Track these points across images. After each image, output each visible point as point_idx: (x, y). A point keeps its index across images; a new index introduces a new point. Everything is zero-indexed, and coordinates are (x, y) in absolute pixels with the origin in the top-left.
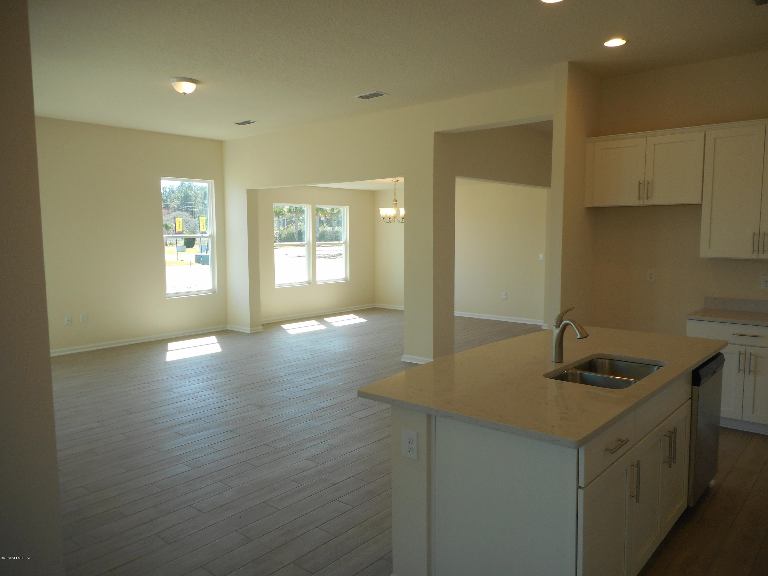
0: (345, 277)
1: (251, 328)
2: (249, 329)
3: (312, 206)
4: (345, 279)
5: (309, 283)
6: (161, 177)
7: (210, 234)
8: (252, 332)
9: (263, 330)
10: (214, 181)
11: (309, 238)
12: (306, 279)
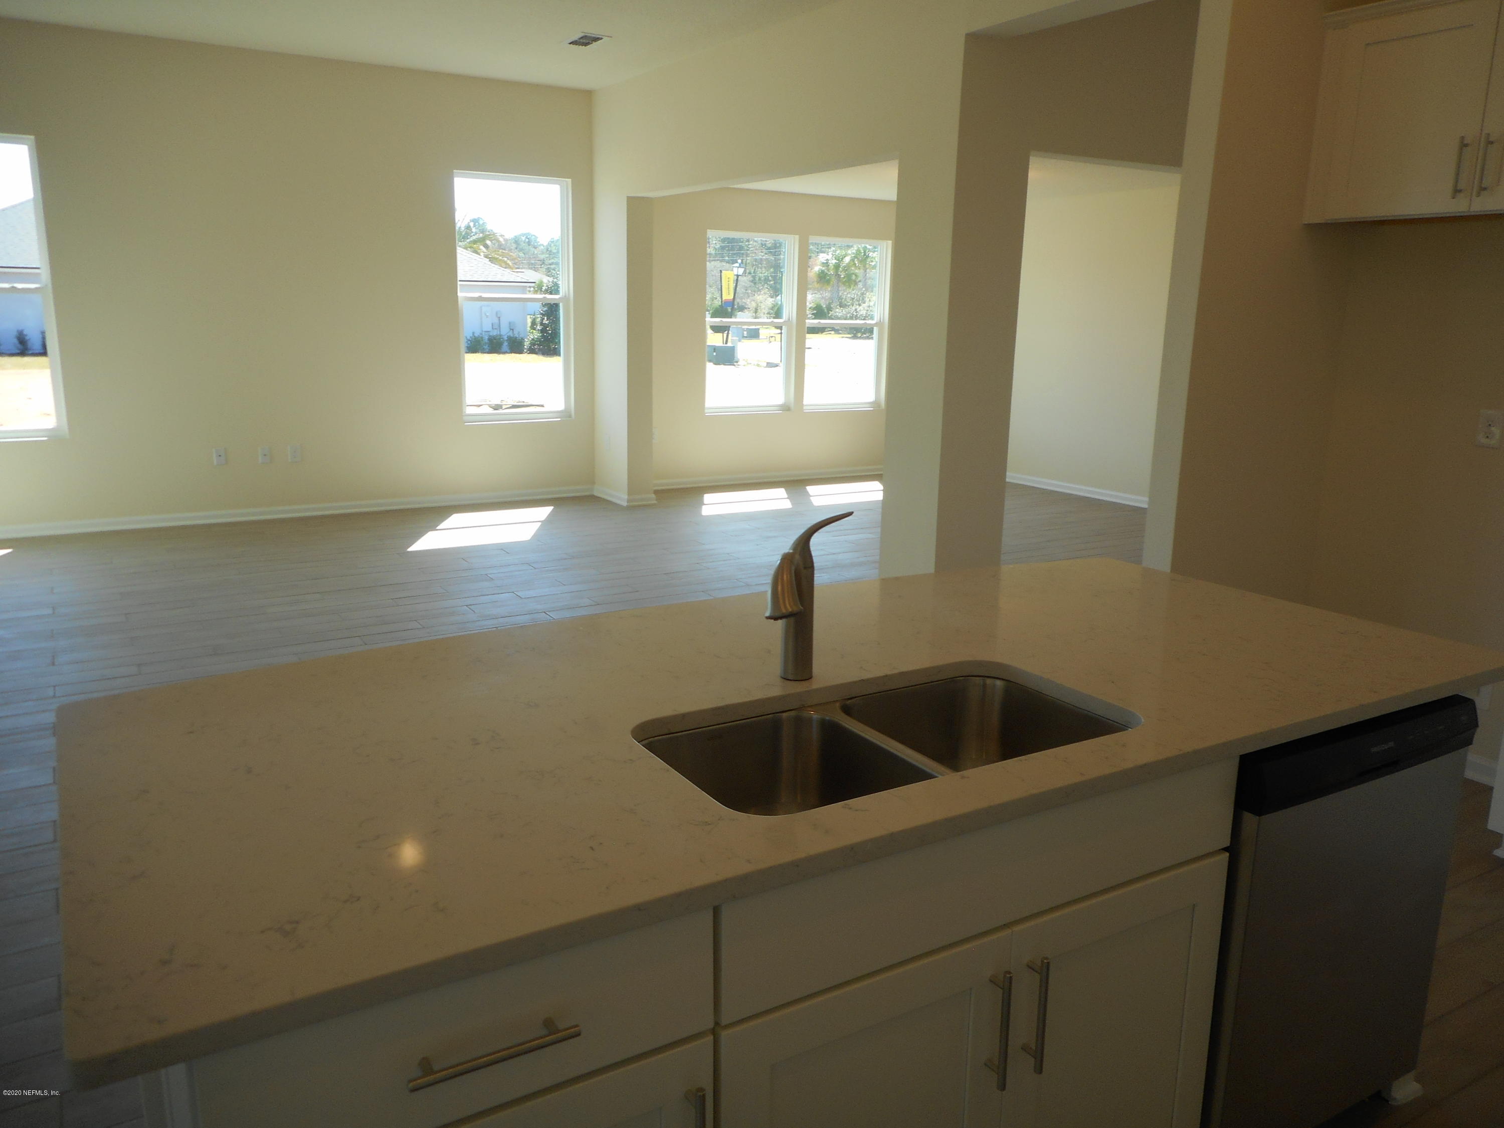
0: (874, 399)
1: (629, 495)
2: (626, 497)
3: (800, 237)
4: (876, 403)
5: (786, 408)
6: (455, 171)
7: (563, 296)
8: (631, 504)
9: (656, 502)
10: (570, 180)
11: (791, 309)
12: (780, 400)
